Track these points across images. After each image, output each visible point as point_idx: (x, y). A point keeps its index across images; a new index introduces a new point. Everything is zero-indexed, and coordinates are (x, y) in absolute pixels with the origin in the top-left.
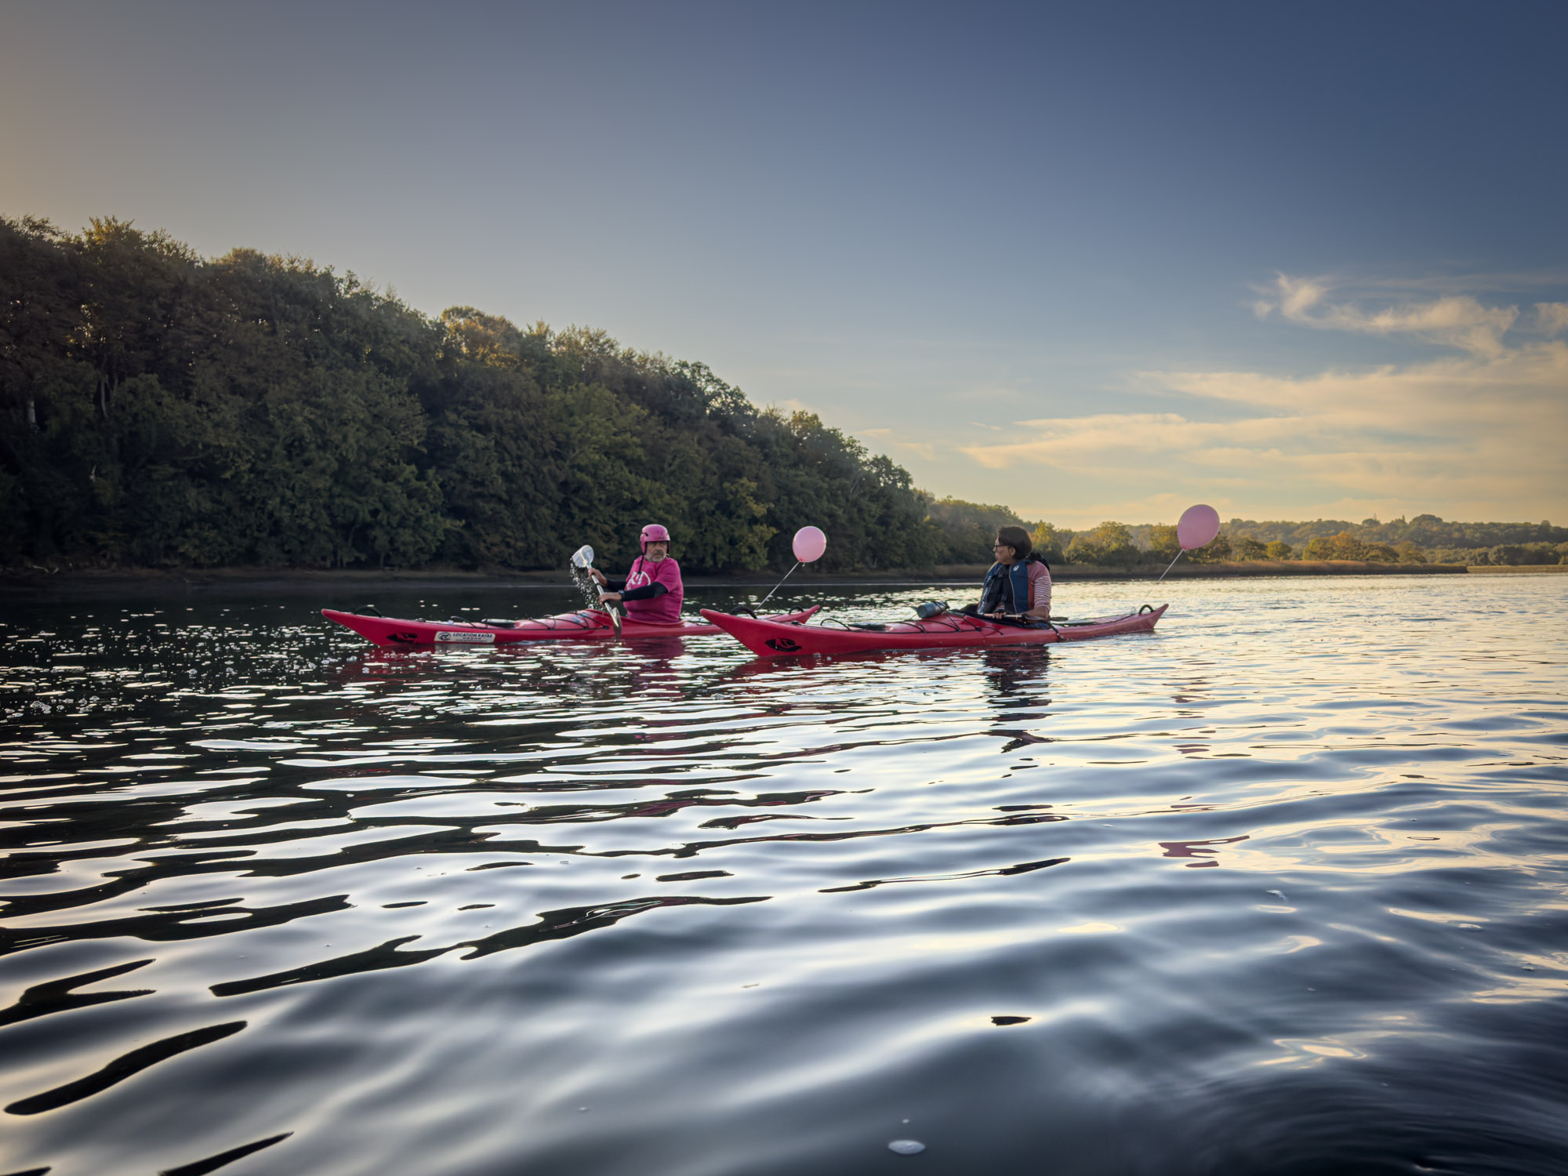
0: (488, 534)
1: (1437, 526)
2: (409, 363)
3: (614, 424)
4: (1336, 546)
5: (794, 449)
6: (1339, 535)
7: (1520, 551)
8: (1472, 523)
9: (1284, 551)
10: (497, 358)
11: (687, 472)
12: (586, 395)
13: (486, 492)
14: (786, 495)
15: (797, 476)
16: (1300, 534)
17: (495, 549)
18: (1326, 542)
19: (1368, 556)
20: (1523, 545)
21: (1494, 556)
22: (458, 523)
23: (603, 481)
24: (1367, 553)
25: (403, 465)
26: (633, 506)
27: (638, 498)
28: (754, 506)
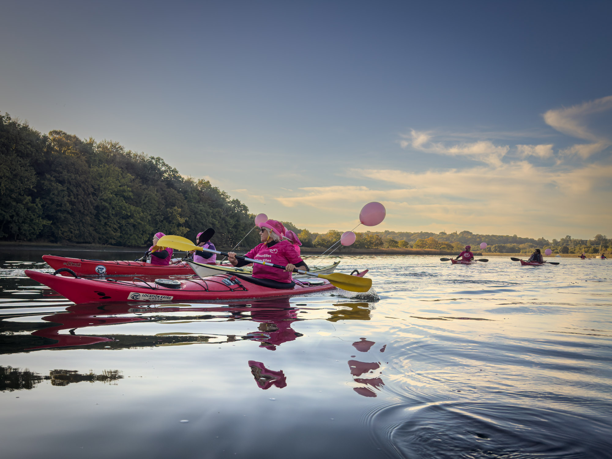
0: (63, 227)
1: (470, 236)
2: (30, 153)
3: (120, 182)
4: (427, 243)
5: (199, 195)
6: (429, 238)
7: (504, 247)
8: (485, 235)
9: (406, 244)
10: (70, 152)
11: (151, 203)
12: (108, 169)
13: (62, 210)
14: (194, 215)
15: (198, 207)
16: (413, 238)
17: (65, 234)
18: (423, 241)
19: (441, 247)
20: (505, 245)
21: (493, 249)
22: (49, 222)
23: (114, 206)
24: (440, 246)
25: (25, 196)
26: (127, 217)
27: (129, 214)
28: (179, 219)
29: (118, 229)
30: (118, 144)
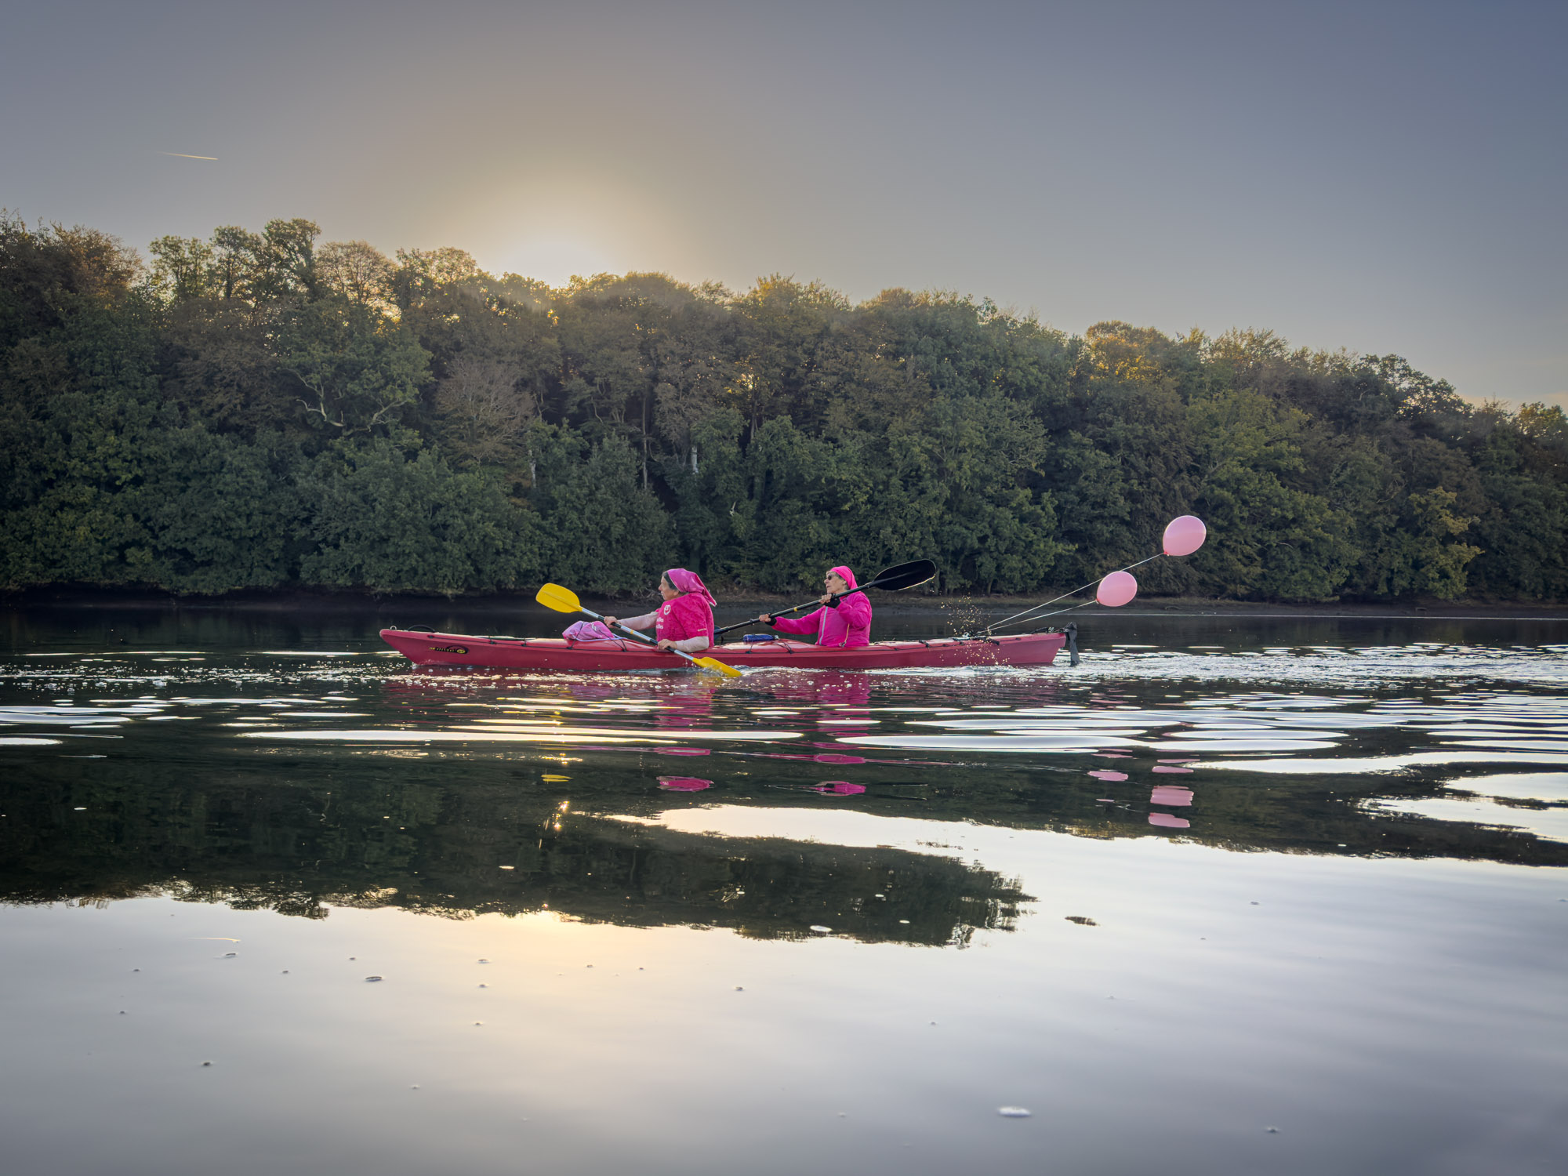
0: (1105, 558)
2: (1036, 384)
3: (1267, 433)
5: (1520, 449)
10: (1137, 372)
12: (1235, 402)
22: (1071, 547)
23: (1247, 497)
25: (1018, 489)
26: (1284, 524)
27: (1290, 516)
28: (1450, 521)
29: (1255, 555)
30: (1269, 334)
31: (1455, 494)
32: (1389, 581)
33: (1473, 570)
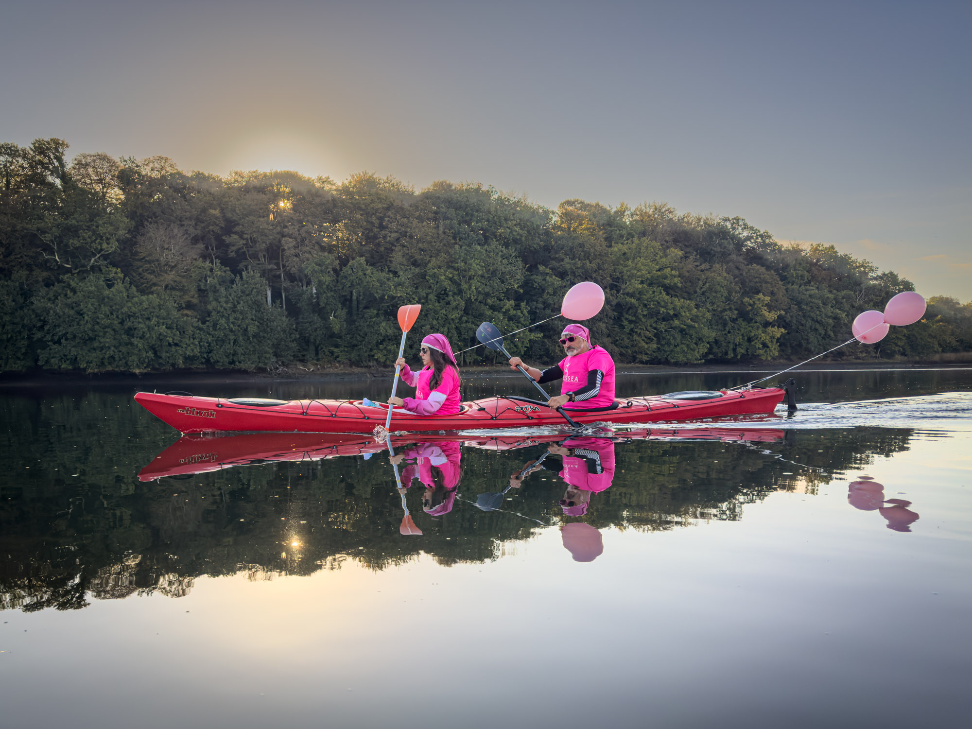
2: (518, 237)
3: (658, 264)
5: (810, 271)
11: (716, 292)
12: (638, 245)
25: (506, 301)
26: (666, 318)
27: (672, 313)
28: (766, 314)
29: (653, 337)
30: (665, 205)
31: (770, 298)
32: (734, 350)
33: (782, 343)
